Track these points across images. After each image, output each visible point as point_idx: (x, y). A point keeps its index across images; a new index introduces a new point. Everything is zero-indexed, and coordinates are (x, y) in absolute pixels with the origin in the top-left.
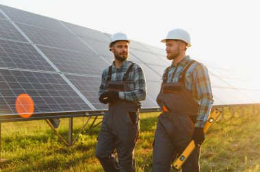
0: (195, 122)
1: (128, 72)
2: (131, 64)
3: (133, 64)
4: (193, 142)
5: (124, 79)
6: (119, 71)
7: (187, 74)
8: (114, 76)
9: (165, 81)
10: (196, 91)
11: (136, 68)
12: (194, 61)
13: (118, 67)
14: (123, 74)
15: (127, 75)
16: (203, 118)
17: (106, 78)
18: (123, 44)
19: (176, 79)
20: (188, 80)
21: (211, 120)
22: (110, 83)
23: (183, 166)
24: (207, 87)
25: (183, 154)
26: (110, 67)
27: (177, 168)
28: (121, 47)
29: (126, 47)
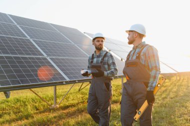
0: (147, 87)
1: (104, 58)
2: (105, 52)
3: (107, 52)
4: (146, 102)
5: (101, 62)
6: (98, 57)
7: (142, 54)
8: (95, 60)
9: (128, 59)
10: (148, 65)
11: (109, 55)
12: (147, 45)
13: (98, 54)
14: (100, 59)
15: (103, 59)
16: (153, 83)
17: (90, 61)
18: (100, 40)
19: (134, 57)
20: (142, 57)
21: (159, 85)
22: (92, 64)
23: (140, 118)
24: (155, 62)
25: (140, 110)
26: (93, 55)
27: (136, 120)
28: (99, 41)
29: (102, 41)
